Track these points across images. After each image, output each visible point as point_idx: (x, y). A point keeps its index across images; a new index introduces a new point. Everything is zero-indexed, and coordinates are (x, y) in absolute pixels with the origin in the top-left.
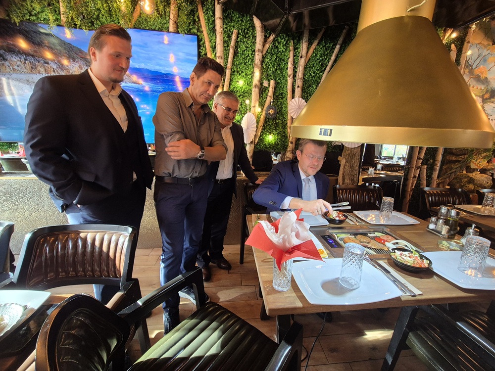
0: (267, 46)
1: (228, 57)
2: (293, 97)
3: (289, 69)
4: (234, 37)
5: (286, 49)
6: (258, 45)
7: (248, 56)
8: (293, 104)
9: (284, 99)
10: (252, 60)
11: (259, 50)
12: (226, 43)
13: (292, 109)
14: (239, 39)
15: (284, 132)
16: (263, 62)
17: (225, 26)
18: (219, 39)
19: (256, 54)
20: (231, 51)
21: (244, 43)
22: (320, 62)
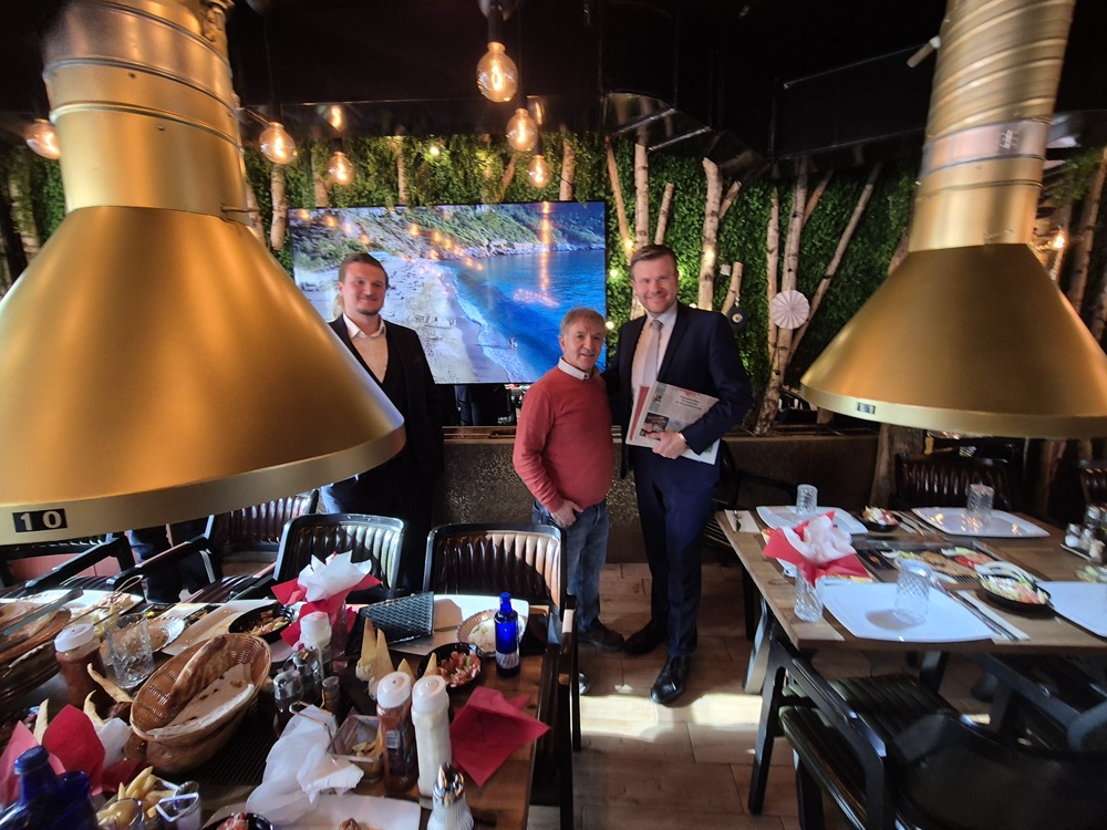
0: (728, 202)
1: (655, 230)
2: (779, 290)
3: (769, 239)
4: (667, 195)
5: (764, 205)
6: (712, 203)
7: (693, 224)
8: (780, 303)
9: (761, 294)
10: (699, 230)
11: (713, 212)
12: (653, 209)
13: (777, 312)
14: (676, 198)
15: (762, 354)
16: (719, 231)
17: (652, 179)
18: (641, 204)
19: (708, 219)
20: (662, 220)
21: (684, 203)
22: (832, 219)
